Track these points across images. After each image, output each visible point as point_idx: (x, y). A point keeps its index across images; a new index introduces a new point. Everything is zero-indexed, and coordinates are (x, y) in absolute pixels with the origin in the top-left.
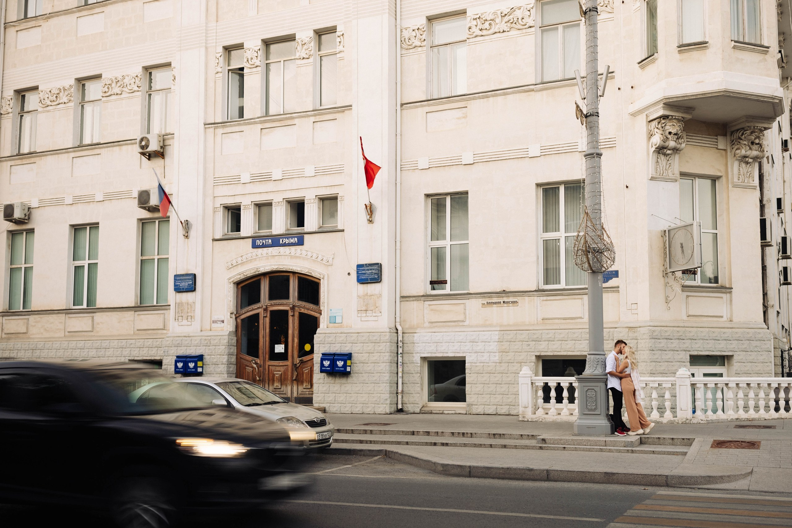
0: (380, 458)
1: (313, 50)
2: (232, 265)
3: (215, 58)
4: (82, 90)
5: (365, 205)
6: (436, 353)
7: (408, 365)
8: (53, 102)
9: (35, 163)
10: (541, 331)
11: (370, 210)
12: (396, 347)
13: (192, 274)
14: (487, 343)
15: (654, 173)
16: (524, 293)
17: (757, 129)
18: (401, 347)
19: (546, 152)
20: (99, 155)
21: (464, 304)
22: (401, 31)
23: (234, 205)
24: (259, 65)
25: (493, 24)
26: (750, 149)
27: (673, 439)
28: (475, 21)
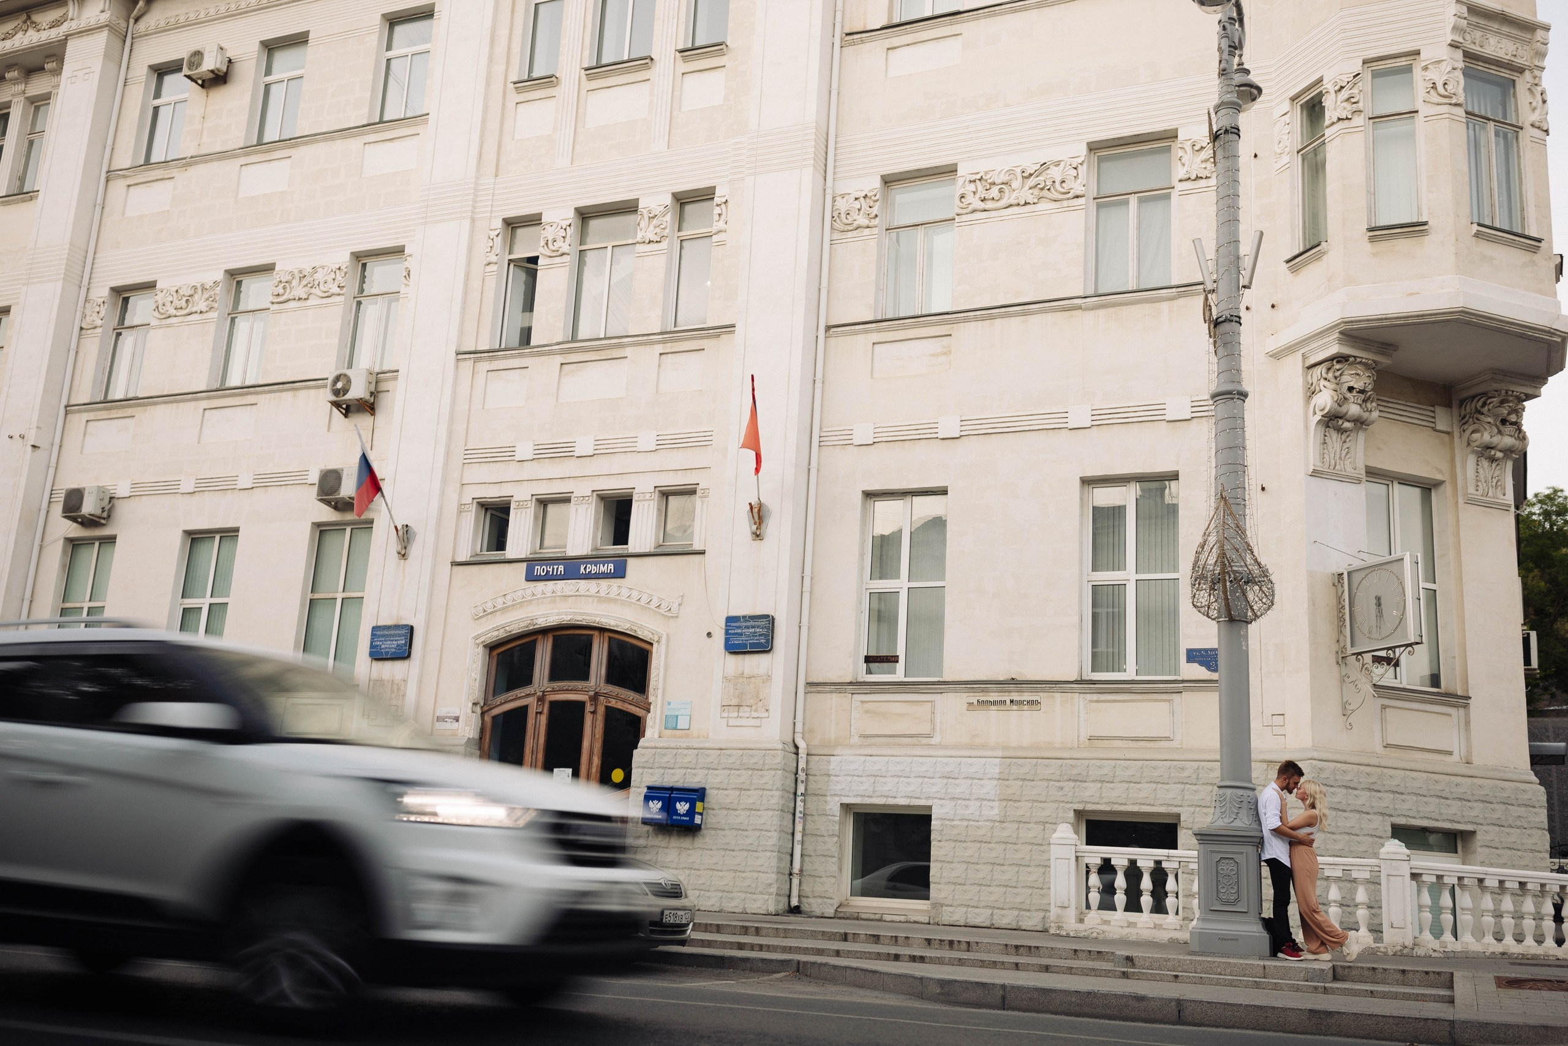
0: (787, 976)
1: (668, 227)
2: (485, 611)
3: (487, 238)
4: (236, 290)
5: (750, 504)
6: (871, 797)
7: (816, 818)
8: (179, 310)
9: (134, 416)
10: (1086, 762)
11: (759, 514)
12: (794, 781)
13: (408, 625)
14: (976, 781)
15: (1319, 463)
16: (1054, 686)
17: (1512, 396)
18: (802, 782)
19: (1102, 421)
20: (254, 406)
21: (932, 701)
22: (834, 200)
23: (498, 499)
24: (567, 251)
25: (1007, 191)
26: (1500, 432)
27: (1403, 971)
28: (972, 186)
